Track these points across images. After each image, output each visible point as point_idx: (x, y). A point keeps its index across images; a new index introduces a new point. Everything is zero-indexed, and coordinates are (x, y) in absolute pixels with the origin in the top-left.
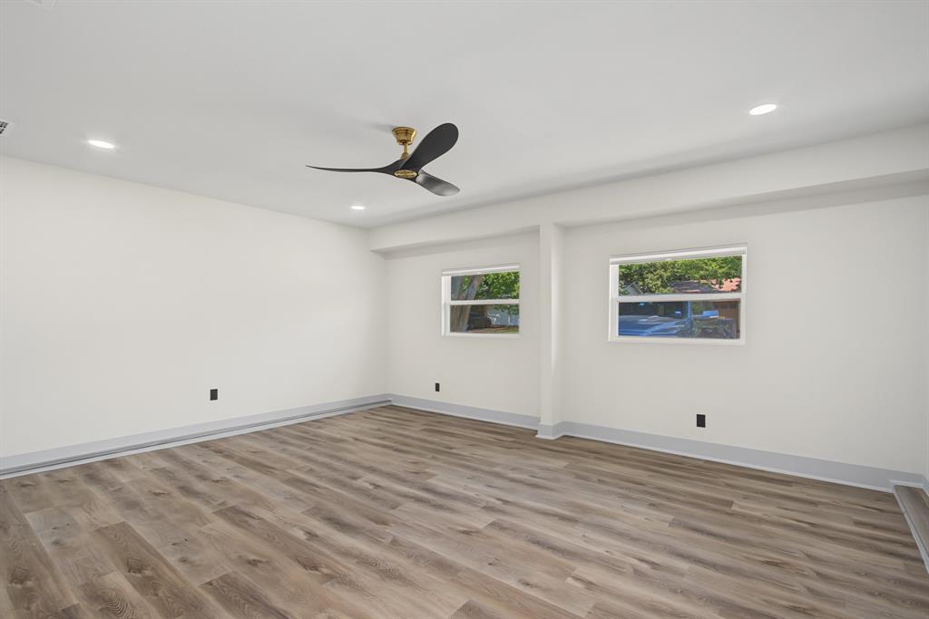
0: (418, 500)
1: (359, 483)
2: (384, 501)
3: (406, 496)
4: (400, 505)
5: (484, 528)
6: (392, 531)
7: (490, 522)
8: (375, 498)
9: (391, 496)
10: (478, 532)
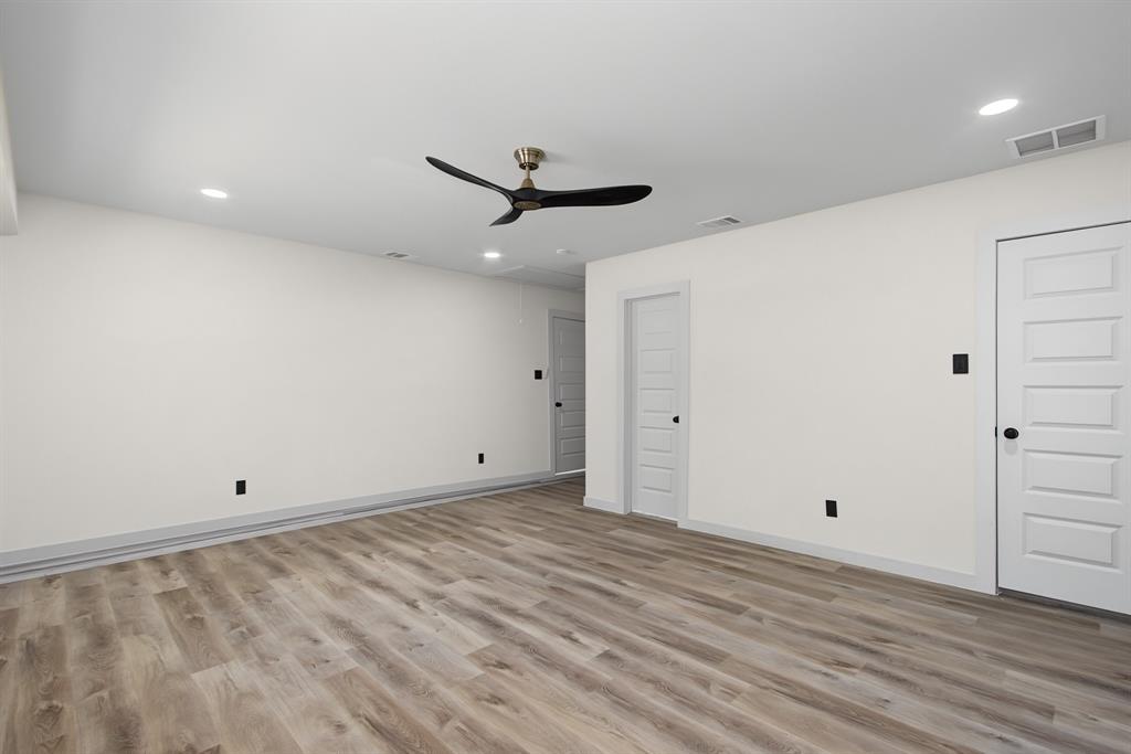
0: (512, 612)
1: (600, 646)
2: (555, 612)
3: (528, 618)
4: (536, 606)
5: (459, 579)
6: (546, 582)
7: (450, 585)
8: (568, 616)
9: (546, 618)
10: (468, 577)
